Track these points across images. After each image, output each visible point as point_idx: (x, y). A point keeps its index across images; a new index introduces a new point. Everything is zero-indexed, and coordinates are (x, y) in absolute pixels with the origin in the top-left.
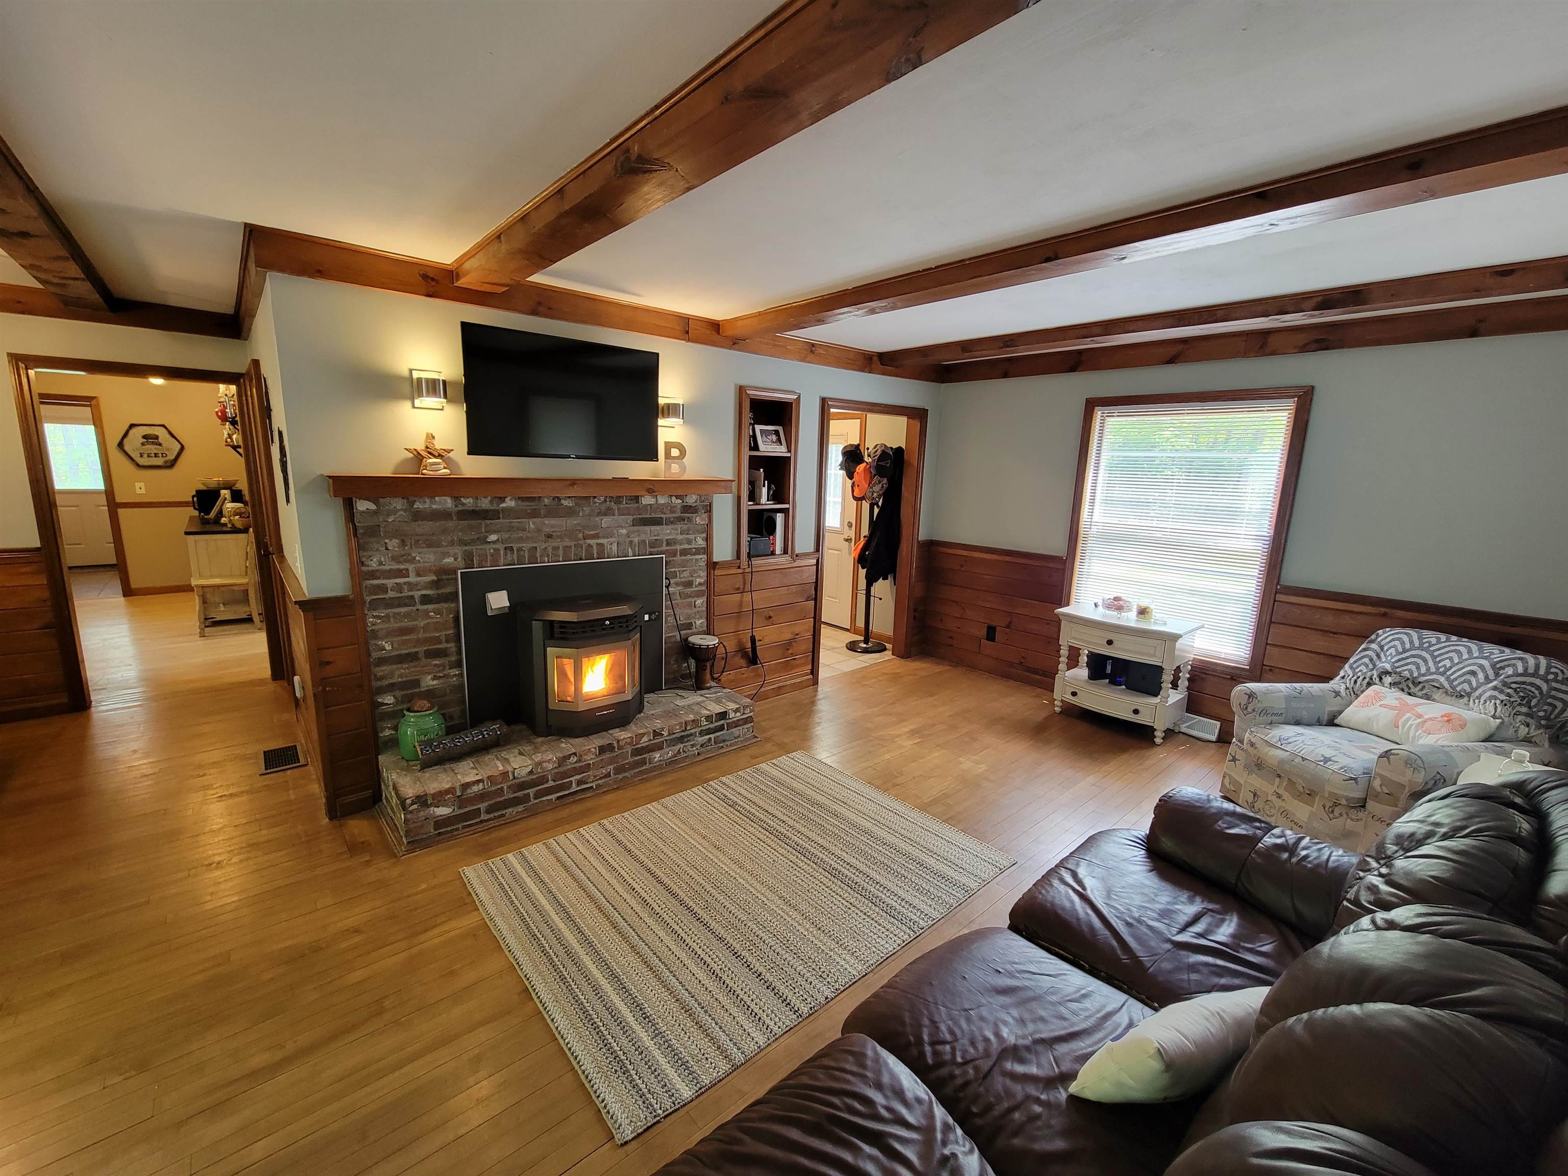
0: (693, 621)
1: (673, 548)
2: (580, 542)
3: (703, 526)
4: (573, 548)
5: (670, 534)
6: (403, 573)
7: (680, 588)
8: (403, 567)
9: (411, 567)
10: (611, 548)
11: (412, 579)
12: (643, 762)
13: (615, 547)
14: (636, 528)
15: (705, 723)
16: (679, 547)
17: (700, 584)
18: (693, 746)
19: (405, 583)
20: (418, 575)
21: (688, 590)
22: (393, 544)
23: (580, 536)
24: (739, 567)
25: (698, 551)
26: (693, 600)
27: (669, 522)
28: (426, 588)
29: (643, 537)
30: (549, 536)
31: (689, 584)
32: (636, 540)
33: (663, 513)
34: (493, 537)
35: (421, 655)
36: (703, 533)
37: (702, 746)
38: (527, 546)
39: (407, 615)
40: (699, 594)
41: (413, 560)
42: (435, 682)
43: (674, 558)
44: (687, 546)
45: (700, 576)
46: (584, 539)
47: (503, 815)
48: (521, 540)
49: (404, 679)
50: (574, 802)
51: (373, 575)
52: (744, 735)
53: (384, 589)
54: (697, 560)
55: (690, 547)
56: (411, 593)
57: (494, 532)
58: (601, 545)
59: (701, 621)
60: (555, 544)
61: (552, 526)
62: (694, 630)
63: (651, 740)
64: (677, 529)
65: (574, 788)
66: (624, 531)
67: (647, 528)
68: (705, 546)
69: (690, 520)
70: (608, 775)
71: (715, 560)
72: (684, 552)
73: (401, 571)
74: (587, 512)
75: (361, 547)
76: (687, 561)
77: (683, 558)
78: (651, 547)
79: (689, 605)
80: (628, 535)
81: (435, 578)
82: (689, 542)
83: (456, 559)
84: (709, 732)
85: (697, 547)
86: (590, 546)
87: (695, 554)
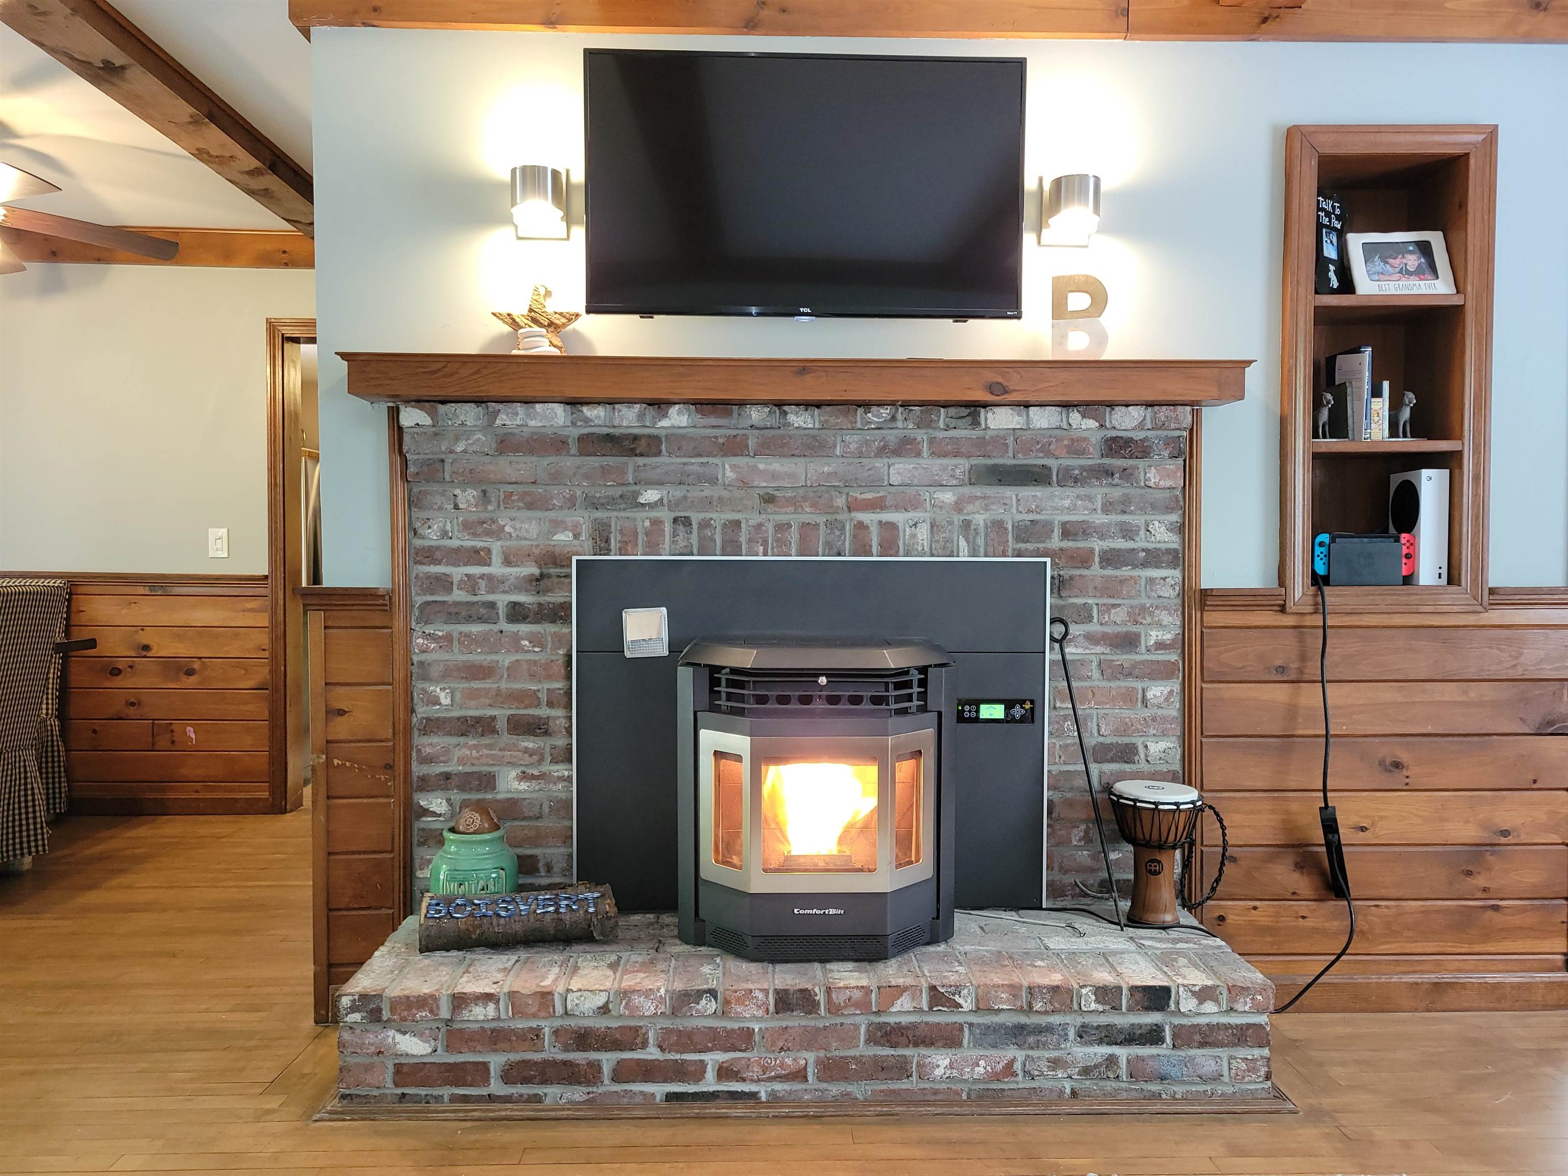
0: (1139, 742)
1: (1081, 544)
2: (840, 517)
3: (1167, 494)
4: (822, 528)
5: (1072, 509)
6: (479, 557)
7: (1099, 649)
8: (479, 544)
9: (496, 547)
10: (913, 536)
11: (496, 569)
12: (902, 1069)
13: (923, 533)
14: (978, 491)
15: (1093, 1006)
16: (1098, 545)
17: (1160, 646)
18: (1055, 1063)
19: (482, 576)
20: (507, 562)
21: (1124, 658)
22: (467, 497)
23: (840, 502)
24: (1283, 609)
25: (1153, 558)
26: (1139, 685)
27: (1068, 478)
28: (517, 589)
29: (997, 512)
30: (769, 499)
31: (1129, 642)
32: (980, 519)
33: (1048, 454)
34: (650, 495)
35: (501, 725)
36: (1168, 510)
37: (1086, 1071)
38: (719, 517)
39: (481, 640)
40: (1160, 672)
41: (497, 533)
42: (524, 786)
43: (1084, 572)
44: (1121, 544)
45: (1159, 625)
46: (850, 509)
47: (537, 1099)
48: (708, 503)
49: (469, 769)
50: (697, 1117)
51: (429, 555)
52: (1237, 1078)
53: (445, 583)
54: (1151, 581)
55: (1130, 545)
56: (490, 598)
57: (657, 483)
58: (891, 527)
59: (1162, 745)
60: (782, 518)
61: (774, 476)
62: (1143, 766)
63: (921, 1010)
64: (1090, 498)
65: (710, 1083)
66: (947, 497)
67: (1009, 492)
68: (1176, 546)
69: (1127, 475)
70: (800, 1075)
71: (1207, 582)
72: (1111, 559)
73: (477, 551)
74: (853, 447)
75: (413, 502)
76: (1123, 581)
77: (1109, 572)
78: (1018, 539)
79: (1129, 698)
80: (958, 507)
81: (536, 571)
82: (1128, 532)
83: (576, 536)
84: (1109, 1036)
85: (1151, 546)
86: (861, 526)
87: (1145, 565)
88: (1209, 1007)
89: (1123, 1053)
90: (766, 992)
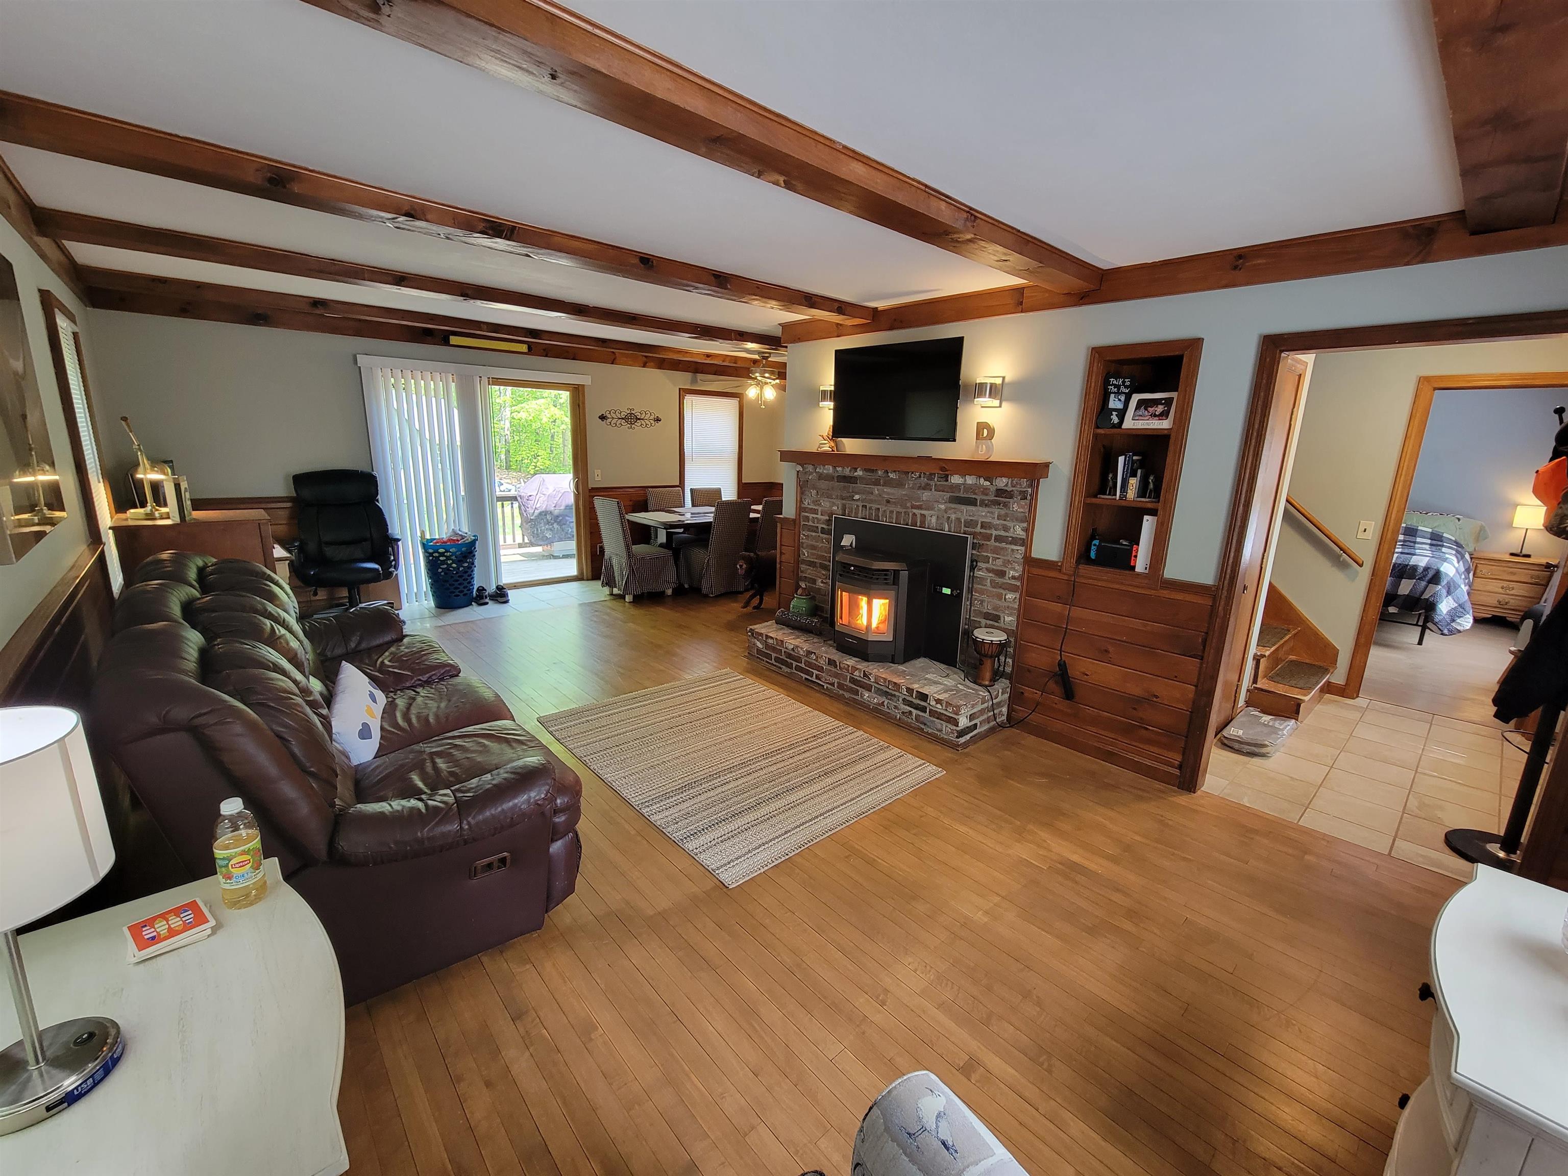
0: (1002, 615)
1: (988, 531)
2: (909, 510)
3: (1022, 514)
4: (903, 514)
5: (986, 516)
6: (815, 512)
7: (991, 575)
8: (816, 508)
9: (820, 509)
10: (931, 520)
11: (819, 516)
12: (857, 693)
13: (934, 520)
14: (953, 506)
15: (905, 693)
16: (994, 533)
17: (1013, 578)
18: (896, 707)
19: (816, 518)
20: (822, 515)
21: (1000, 580)
22: (814, 492)
23: (909, 505)
24: (1060, 571)
25: (1015, 541)
26: (1004, 592)
27: (984, 504)
28: (823, 523)
29: (959, 515)
30: (888, 502)
31: (1002, 574)
32: (953, 517)
33: (975, 494)
34: (857, 497)
35: (818, 565)
36: (1022, 521)
37: (903, 713)
38: (875, 506)
39: (814, 538)
40: (1013, 589)
41: (820, 505)
42: (822, 585)
43: (988, 543)
44: (1003, 533)
45: (1014, 569)
46: (912, 508)
47: (781, 668)
48: (871, 501)
50: (808, 686)
51: (805, 510)
52: (947, 734)
53: (807, 519)
54: (1013, 550)
55: (1007, 534)
56: (817, 525)
57: (857, 493)
58: (923, 516)
59: (1010, 618)
60: (891, 509)
61: (888, 494)
62: (1002, 625)
63: (861, 677)
64: (992, 513)
65: (814, 679)
66: (943, 507)
67: (963, 507)
68: (1024, 537)
69: (1006, 505)
70: (833, 684)
71: (1035, 554)
72: (998, 539)
73: (815, 510)
74: (911, 486)
75: (802, 493)
76: (1003, 548)
77: (997, 544)
78: (965, 526)
79: (1000, 597)
80: (946, 511)
81: (828, 518)
82: (1006, 529)
83: (838, 508)
84: (911, 704)
85: (1014, 536)
86: (914, 514)
87: (1010, 543)
88: (939, 706)
89: (914, 712)
90: (826, 658)
